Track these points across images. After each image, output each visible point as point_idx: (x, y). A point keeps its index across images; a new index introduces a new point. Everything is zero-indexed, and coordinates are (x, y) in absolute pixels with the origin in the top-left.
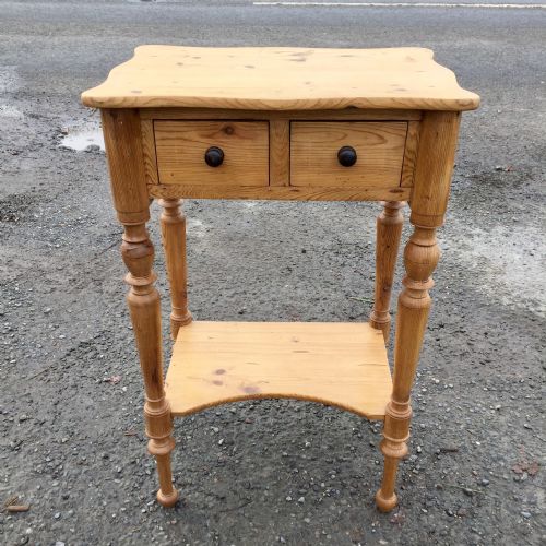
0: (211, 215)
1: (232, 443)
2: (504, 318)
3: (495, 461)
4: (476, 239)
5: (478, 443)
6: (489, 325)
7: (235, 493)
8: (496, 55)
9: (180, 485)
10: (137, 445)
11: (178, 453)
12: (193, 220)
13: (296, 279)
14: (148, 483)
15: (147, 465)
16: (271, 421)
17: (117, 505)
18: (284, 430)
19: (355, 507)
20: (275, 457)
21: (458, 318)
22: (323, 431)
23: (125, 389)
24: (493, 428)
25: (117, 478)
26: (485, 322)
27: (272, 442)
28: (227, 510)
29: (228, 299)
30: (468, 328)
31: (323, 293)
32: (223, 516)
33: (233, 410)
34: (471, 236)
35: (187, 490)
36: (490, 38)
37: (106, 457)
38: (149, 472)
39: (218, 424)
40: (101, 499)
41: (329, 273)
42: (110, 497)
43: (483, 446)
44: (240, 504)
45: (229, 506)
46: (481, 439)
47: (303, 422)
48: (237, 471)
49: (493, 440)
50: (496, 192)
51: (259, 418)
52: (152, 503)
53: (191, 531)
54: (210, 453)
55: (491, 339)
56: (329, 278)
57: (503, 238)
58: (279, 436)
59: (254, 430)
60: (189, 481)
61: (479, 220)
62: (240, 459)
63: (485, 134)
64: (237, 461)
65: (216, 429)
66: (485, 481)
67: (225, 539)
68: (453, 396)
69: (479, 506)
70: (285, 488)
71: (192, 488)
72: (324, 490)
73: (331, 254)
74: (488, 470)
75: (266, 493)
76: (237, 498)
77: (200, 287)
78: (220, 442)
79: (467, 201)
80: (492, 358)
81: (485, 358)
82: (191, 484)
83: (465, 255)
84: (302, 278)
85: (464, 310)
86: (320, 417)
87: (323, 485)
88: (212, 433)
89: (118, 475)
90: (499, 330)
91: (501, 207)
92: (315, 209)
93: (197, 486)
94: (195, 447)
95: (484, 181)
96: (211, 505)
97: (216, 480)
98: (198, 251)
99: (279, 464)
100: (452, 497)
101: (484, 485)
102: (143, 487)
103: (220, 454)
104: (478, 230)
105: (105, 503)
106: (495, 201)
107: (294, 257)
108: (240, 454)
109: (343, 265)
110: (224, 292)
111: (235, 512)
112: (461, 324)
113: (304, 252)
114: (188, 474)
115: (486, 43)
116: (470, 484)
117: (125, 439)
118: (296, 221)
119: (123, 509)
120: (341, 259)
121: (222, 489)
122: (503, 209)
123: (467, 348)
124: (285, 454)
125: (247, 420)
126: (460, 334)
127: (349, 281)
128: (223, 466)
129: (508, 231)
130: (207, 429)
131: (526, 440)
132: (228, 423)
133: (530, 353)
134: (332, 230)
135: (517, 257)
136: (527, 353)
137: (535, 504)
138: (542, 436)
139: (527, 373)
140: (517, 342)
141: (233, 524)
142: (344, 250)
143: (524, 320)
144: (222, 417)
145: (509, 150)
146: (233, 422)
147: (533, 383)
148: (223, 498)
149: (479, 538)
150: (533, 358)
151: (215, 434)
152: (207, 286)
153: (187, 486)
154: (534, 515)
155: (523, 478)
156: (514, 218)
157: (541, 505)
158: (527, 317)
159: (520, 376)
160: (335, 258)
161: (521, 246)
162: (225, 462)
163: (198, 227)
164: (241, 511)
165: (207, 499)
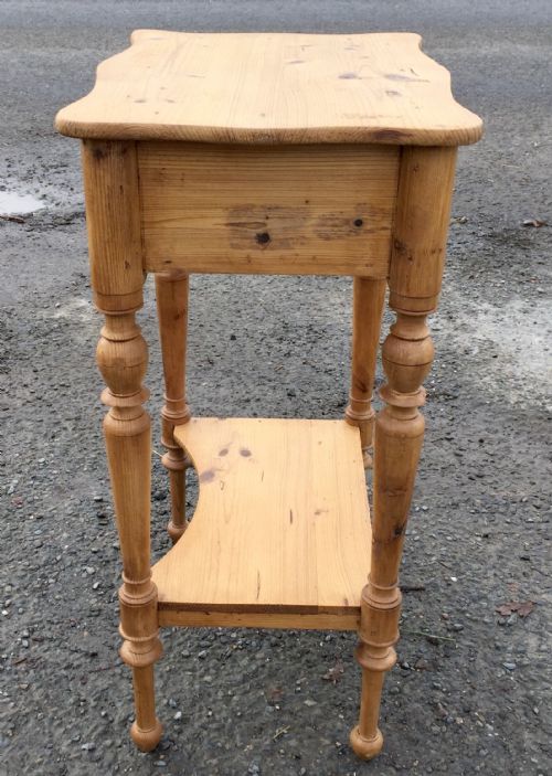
1: (112, 587)
2: (509, 420)
3: (474, 601)
4: (482, 317)
5: (454, 579)
6: (486, 430)
7: (113, 648)
8: (537, 66)
9: (35, 640)
11: (36, 600)
12: (77, 299)
13: (219, 375)
19: (275, 662)
21: (445, 421)
24: (477, 560)
26: (482, 427)
28: (100, 670)
30: (458, 434)
31: (256, 392)
32: (92, 677)
33: (116, 544)
34: (473, 313)
35: (45, 647)
36: (529, 42)
39: (94, 564)
41: (266, 366)
43: (460, 582)
44: (118, 661)
45: (103, 665)
46: (458, 574)
48: (116, 621)
49: (474, 574)
50: (520, 255)
53: (47, 696)
54: (79, 601)
55: (487, 448)
56: (266, 373)
57: (519, 316)
60: (49, 634)
61: (489, 293)
63: (512, 178)
64: (117, 609)
65: (90, 570)
66: (458, 625)
67: (93, 704)
68: (426, 521)
69: (446, 656)
70: (181, 639)
71: (52, 645)
72: (235, 641)
73: (273, 340)
74: (464, 612)
76: (114, 655)
77: (80, 388)
78: (95, 586)
79: (474, 268)
80: (486, 471)
81: (476, 472)
82: (51, 640)
83: (463, 339)
84: (228, 373)
85: (454, 411)
87: (234, 635)
88: (84, 575)
90: (500, 435)
91: (523, 274)
92: (254, 282)
93: (59, 642)
94: (60, 592)
95: (505, 241)
96: (76, 663)
97: (86, 633)
98: (80, 339)
100: (410, 646)
101: (456, 630)
103: (93, 601)
104: (486, 306)
106: (516, 267)
107: (219, 345)
109: (288, 355)
111: (110, 672)
112: (448, 429)
113: (233, 338)
114: (47, 627)
115: (525, 49)
116: (437, 629)
118: (226, 297)
120: (284, 347)
121: (95, 644)
122: (525, 278)
123: (453, 460)
126: (445, 442)
127: (296, 375)
128: (97, 616)
129: (527, 307)
130: (77, 570)
131: (520, 574)
132: (108, 562)
133: (541, 464)
134: (276, 309)
135: (537, 339)
136: (536, 465)
137: (524, 652)
138: (543, 569)
139: (532, 490)
140: (524, 451)
141: (106, 686)
142: (291, 335)
143: (537, 421)
144: (100, 554)
145: (545, 197)
146: (115, 560)
147: (538, 503)
148: (94, 655)
149: (442, 695)
150: (544, 471)
151: (89, 575)
152: (91, 386)
153: (46, 642)
154: (520, 666)
155: (510, 620)
156: (540, 289)
157: (533, 655)
158: (541, 418)
159: (523, 494)
160: (277, 346)
161: (544, 325)
162: (100, 610)
163: (83, 308)
164: (118, 671)
165: (71, 657)
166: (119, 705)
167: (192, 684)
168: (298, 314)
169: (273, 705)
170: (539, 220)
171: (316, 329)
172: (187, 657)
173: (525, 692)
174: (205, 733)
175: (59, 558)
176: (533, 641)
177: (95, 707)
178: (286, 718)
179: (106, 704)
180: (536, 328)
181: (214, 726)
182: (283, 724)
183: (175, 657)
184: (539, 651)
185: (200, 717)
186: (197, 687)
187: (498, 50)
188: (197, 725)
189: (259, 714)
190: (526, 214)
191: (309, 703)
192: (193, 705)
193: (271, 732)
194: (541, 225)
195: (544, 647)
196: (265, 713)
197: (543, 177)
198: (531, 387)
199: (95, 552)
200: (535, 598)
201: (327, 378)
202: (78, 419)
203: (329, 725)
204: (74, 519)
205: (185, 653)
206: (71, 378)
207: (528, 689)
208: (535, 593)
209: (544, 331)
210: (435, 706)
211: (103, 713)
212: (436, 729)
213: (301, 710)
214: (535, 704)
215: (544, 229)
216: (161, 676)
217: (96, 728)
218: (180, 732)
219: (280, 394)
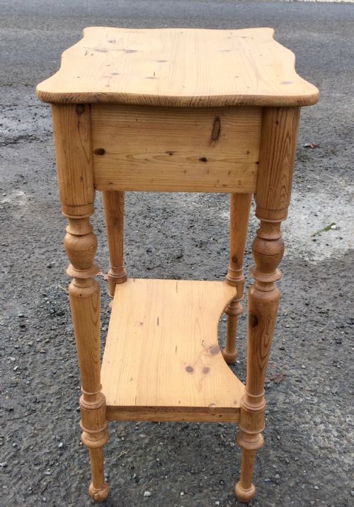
0: (34, 186)
1: (26, 369)
5: (238, 361)
7: (23, 406)
8: (322, 46)
12: (17, 191)
16: (63, 351)
18: (74, 357)
27: (62, 367)
28: (14, 419)
29: (39, 256)
32: (9, 423)
33: (30, 343)
36: (319, 31)
39: (15, 355)
41: (134, 233)
43: (242, 363)
44: (26, 414)
45: (16, 416)
46: (241, 358)
48: (27, 390)
50: (300, 165)
51: (54, 349)
54: (6, 377)
56: (134, 238)
58: (67, 363)
59: (47, 358)
62: (31, 380)
64: (28, 382)
65: (13, 359)
67: (8, 439)
70: (67, 400)
73: (140, 217)
75: (49, 405)
76: (24, 410)
77: (15, 247)
78: (15, 369)
85: (249, 261)
88: (9, 362)
91: (300, 177)
97: (7, 397)
98: (17, 216)
99: (64, 383)
103: (13, 378)
106: (296, 173)
108: (31, 377)
109: (149, 227)
110: (37, 251)
111: (21, 420)
115: (316, 35)
121: (12, 404)
122: (301, 179)
125: (42, 351)
127: (152, 240)
128: (15, 387)
129: (300, 197)
130: (5, 359)
131: (278, 358)
132: (25, 354)
133: (297, 293)
134: (144, 198)
135: (303, 217)
136: (295, 293)
137: (275, 404)
138: (293, 355)
139: (291, 308)
140: (288, 285)
141: (17, 429)
142: (152, 214)
143: (299, 267)
144: (19, 349)
145: (319, 130)
146: (29, 353)
147: (294, 315)
148: (11, 410)
149: (223, 430)
150: (299, 296)
151: (11, 362)
152: (22, 246)
154: (272, 412)
155: (269, 385)
156: (309, 186)
157: (280, 405)
158: (301, 265)
159: (285, 310)
160: (142, 221)
161: (309, 209)
162: (17, 383)
163: (21, 196)
164: (26, 419)
166: (24, 439)
167: (71, 426)
168: (158, 201)
169: (120, 438)
170: (315, 144)
171: (168, 210)
172: (70, 410)
173: (273, 427)
174: (77, 455)
176: (281, 397)
177: (9, 441)
178: (127, 445)
179: (16, 439)
180: (304, 211)
181: (83, 450)
182: (126, 449)
183: (62, 411)
184: (285, 403)
185: (74, 446)
186: (74, 428)
187: (298, 35)
188: (72, 450)
189: (111, 443)
190: (307, 140)
191: (142, 436)
192: (71, 439)
193: (117, 453)
194: (315, 147)
195: (287, 401)
196: (115, 442)
197: (319, 116)
198: (297, 246)
199: (16, 348)
200: (286, 372)
201: (173, 241)
202: (11, 266)
203: (153, 448)
204: (5, 328)
205: (69, 408)
206: (9, 241)
207: (275, 425)
208: (286, 369)
209: (308, 212)
210: (218, 436)
211: (14, 445)
212: (218, 449)
213: (137, 440)
214: (279, 434)
215: (318, 149)
216: (52, 422)
217: (9, 453)
218: (61, 455)
219: (142, 251)
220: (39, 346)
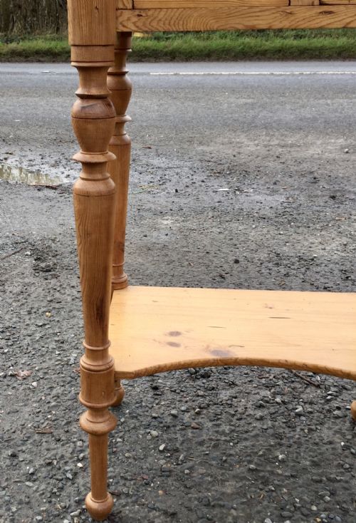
1: (177, 450)
7: (190, 509)
10: (53, 445)
14: (70, 489)
15: (67, 468)
16: (227, 428)
17: (30, 512)
18: (246, 439)
20: (239, 470)
22: (299, 444)
23: (35, 384)
25: (29, 480)
27: (232, 452)
33: (174, 412)
35: (123, 501)
37: (14, 456)
38: (69, 475)
39: (156, 428)
40: (8, 503)
41: (271, 282)
42: (20, 503)
47: (271, 431)
48: (189, 484)
51: (210, 424)
52: (76, 513)
54: (150, 459)
56: (272, 287)
58: (240, 446)
59: (205, 437)
60: (125, 490)
62: (191, 468)
64: (187, 471)
65: (154, 433)
71: (130, 500)
72: (317, 514)
73: (269, 264)
75: (233, 512)
76: (194, 517)
78: (161, 448)
82: (128, 495)
86: (293, 428)
87: (315, 508)
88: (149, 437)
89: (31, 477)
93: (136, 498)
94: (129, 451)
97: (161, 492)
99: (245, 478)
102: (63, 494)
103: (162, 462)
105: (14, 509)
107: (226, 266)
108: (190, 464)
113: (237, 262)
114: (122, 482)
117: (36, 437)
119: (39, 518)
121: (172, 504)
124: (252, 466)
125: (194, 425)
128: (168, 476)
130: (142, 432)
132: (168, 427)
134: (266, 245)
144: (160, 420)
148: (174, 515)
151: (153, 438)
153: (123, 497)
162: (170, 471)
165: (151, 514)
175: (122, 420)
220: (186, 417)
